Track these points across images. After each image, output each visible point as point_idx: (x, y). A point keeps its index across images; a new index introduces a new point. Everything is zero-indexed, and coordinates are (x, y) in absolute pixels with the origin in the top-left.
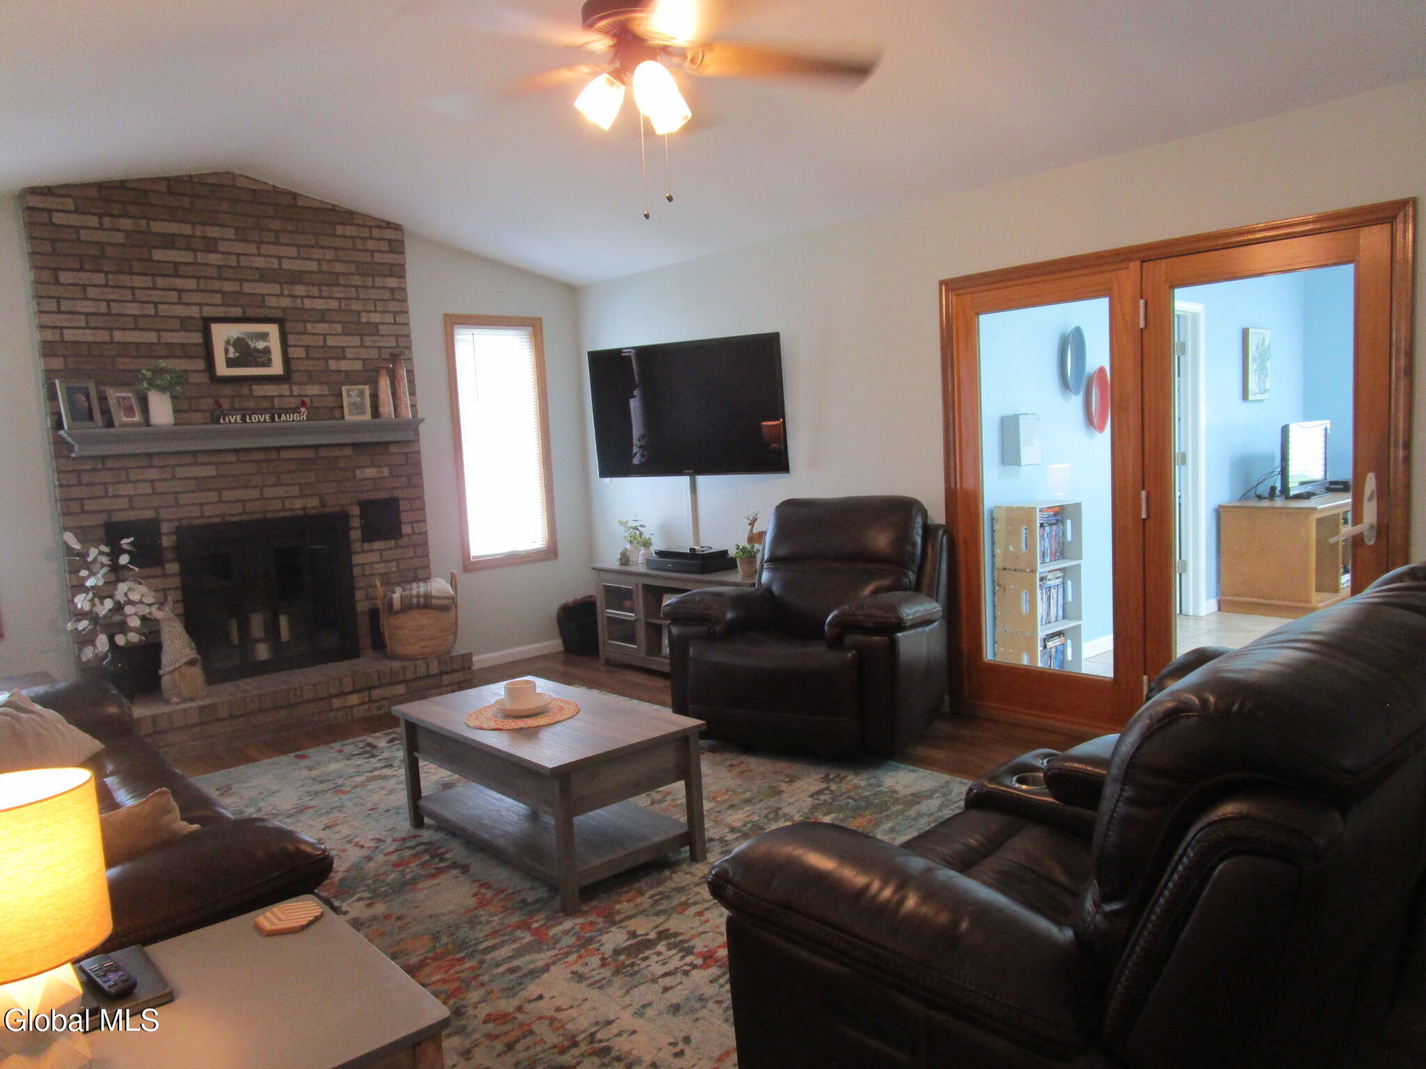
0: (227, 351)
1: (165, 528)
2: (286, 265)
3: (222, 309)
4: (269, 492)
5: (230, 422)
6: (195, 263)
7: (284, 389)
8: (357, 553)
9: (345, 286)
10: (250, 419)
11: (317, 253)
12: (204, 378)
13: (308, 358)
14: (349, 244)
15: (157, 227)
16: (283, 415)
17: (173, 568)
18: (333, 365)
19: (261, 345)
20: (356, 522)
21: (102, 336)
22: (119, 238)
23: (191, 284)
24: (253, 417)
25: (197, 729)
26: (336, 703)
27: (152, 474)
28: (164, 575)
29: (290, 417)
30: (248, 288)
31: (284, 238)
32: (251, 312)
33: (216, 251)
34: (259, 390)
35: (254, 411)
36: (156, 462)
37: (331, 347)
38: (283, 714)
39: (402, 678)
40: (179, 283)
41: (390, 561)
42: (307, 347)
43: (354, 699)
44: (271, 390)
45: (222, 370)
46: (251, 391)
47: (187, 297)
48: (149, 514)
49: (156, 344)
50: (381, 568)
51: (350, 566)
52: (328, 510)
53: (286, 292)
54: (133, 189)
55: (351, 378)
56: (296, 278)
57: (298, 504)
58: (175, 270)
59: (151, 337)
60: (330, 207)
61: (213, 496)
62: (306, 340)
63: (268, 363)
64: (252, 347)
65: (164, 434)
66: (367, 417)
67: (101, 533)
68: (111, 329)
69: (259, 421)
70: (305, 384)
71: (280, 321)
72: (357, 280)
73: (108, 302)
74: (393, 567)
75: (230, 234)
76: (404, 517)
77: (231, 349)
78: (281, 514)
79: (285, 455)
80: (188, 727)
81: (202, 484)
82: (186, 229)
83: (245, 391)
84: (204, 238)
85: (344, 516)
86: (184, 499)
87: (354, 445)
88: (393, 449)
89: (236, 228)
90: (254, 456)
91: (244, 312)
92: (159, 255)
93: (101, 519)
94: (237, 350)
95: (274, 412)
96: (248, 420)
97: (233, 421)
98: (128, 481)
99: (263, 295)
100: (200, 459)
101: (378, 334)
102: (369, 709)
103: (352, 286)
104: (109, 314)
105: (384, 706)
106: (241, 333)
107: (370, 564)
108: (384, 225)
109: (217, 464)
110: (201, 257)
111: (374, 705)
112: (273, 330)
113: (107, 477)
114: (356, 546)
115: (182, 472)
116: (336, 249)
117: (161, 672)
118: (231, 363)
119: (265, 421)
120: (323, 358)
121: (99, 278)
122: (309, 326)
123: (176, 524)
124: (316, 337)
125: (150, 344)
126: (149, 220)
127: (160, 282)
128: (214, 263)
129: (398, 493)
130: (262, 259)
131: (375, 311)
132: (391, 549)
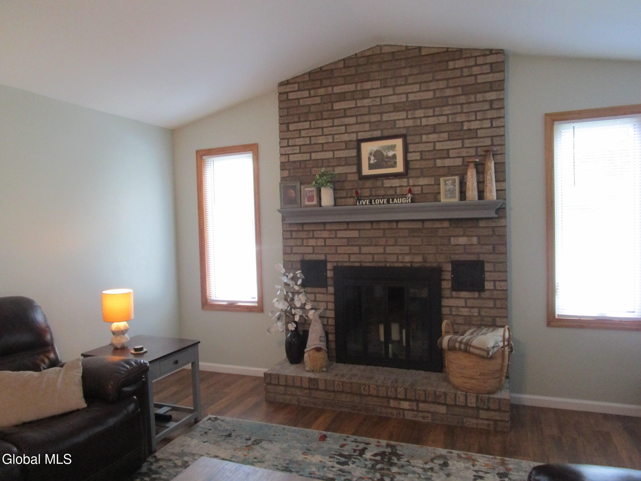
0: (369, 159)
1: (329, 266)
2: (412, 97)
3: (370, 133)
4: (389, 250)
6: (357, 107)
7: (404, 182)
8: (447, 298)
9: (453, 105)
10: (375, 202)
11: (433, 86)
12: (356, 177)
13: (421, 159)
14: (458, 73)
15: (337, 90)
16: (395, 199)
17: (331, 289)
18: (439, 163)
19: (390, 154)
20: (448, 276)
21: (306, 157)
22: (318, 100)
23: (353, 120)
24: (376, 201)
25: (307, 391)
26: (393, 403)
27: (325, 234)
28: (327, 293)
29: (400, 201)
30: (385, 117)
31: (410, 80)
32: (386, 133)
33: (368, 97)
34: (388, 183)
35: (378, 196)
36: (328, 227)
37: (438, 150)
38: (357, 399)
39: (443, 402)
40: (347, 121)
41: (473, 307)
42: (421, 152)
43: (405, 405)
44: (396, 182)
45: (366, 171)
46: (383, 184)
47: (350, 129)
48: (322, 257)
49: (332, 159)
50: (465, 312)
51: (440, 307)
52: (428, 265)
53: (410, 117)
54: (327, 70)
55: (450, 171)
56: (418, 105)
57: (408, 259)
58: (345, 113)
59: (329, 155)
60: (445, 50)
61: (356, 249)
62: (422, 147)
63: (394, 165)
64: (385, 155)
65: (327, 212)
66: (456, 200)
67: (299, 266)
68: (310, 153)
69: (380, 203)
70: (418, 177)
71: (404, 136)
72: (462, 99)
73: (310, 137)
74: (475, 312)
75: (377, 84)
76: (487, 275)
77: (372, 158)
78: (396, 265)
79: (401, 225)
80: (301, 388)
81: (350, 241)
82: (352, 87)
83: (379, 183)
84: (362, 90)
85: (438, 271)
86: (341, 250)
87: (450, 220)
88: (482, 224)
89: (381, 80)
90: (383, 226)
91: (382, 133)
92: (337, 106)
93: (299, 258)
94: (375, 159)
95: (389, 198)
96: (373, 203)
97: (364, 203)
98: (313, 238)
99: (395, 120)
100: (351, 227)
101: (477, 137)
102: (416, 416)
103: (457, 104)
104: (310, 144)
105: (427, 417)
106: (380, 147)
107: (457, 307)
108: (488, 53)
109: (359, 230)
110: (360, 103)
111: (421, 414)
112: (399, 143)
113: (303, 235)
114: (447, 293)
115: (340, 234)
116: (448, 79)
118: (371, 167)
119: (383, 203)
120: (433, 159)
121: (307, 125)
122: (424, 137)
123: (335, 264)
124: (428, 144)
125: (328, 159)
126: (333, 86)
127: (336, 122)
128: (367, 105)
129: (482, 258)
130: (395, 97)
131: (476, 120)
132: (474, 298)
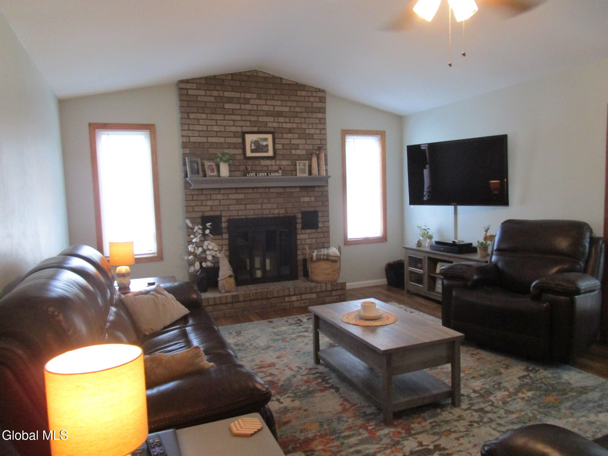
0: (251, 146)
1: (224, 219)
2: (277, 109)
3: (250, 128)
4: (264, 206)
5: (251, 176)
6: (241, 109)
7: (273, 162)
8: (300, 234)
9: (300, 117)
10: (259, 175)
11: (289, 104)
12: (242, 157)
13: (283, 149)
14: (302, 99)
15: (227, 94)
16: (272, 173)
17: (226, 236)
18: (293, 152)
19: (265, 143)
20: (299, 221)
21: (204, 140)
22: (213, 99)
23: (239, 118)
24: (260, 174)
25: (231, 305)
26: (287, 299)
27: (220, 197)
28: (222, 239)
29: (275, 174)
30: (261, 119)
31: (276, 97)
32: (261, 129)
33: (248, 104)
34: (263, 163)
35: (261, 171)
36: (222, 192)
37: (293, 144)
38: (265, 302)
39: (315, 291)
40: (234, 117)
41: (313, 238)
42: (283, 144)
43: (294, 298)
44: (268, 162)
45: (249, 154)
46: (260, 163)
47: (237, 123)
48: (218, 213)
49: (224, 143)
50: (309, 241)
51: (296, 239)
52: (288, 215)
53: (276, 121)
54: (219, 79)
55: (300, 158)
56: (279, 114)
57: (276, 211)
58: (233, 112)
59: (222, 140)
60: (295, 83)
61: (242, 207)
62: (283, 141)
63: (267, 151)
64: (261, 144)
65: (225, 181)
66: (306, 175)
67: (199, 220)
68: (207, 137)
69: (262, 176)
70: (281, 160)
71: (272, 133)
72: (305, 115)
73: (207, 126)
74: (314, 241)
75: (255, 96)
76: (320, 219)
77: (253, 145)
78: (269, 216)
79: (271, 190)
80: (227, 303)
81: (238, 202)
82: (237, 95)
83: (257, 162)
84: (244, 98)
85: (295, 218)
86: (231, 208)
87: (301, 187)
88: (317, 189)
89: (257, 94)
90: (260, 191)
91: (258, 129)
92: (227, 106)
93: (200, 215)
94: (255, 146)
95: (268, 172)
96: (258, 175)
97: (252, 175)
98: (211, 199)
99: (266, 122)
100: (239, 191)
101: (313, 139)
102: (300, 303)
103: (302, 117)
104: (207, 131)
105: (307, 302)
106: (257, 138)
107: (305, 239)
108: (318, 90)
109: (245, 194)
110: (243, 107)
111: (303, 302)
112: (270, 137)
113: (202, 197)
114: (299, 231)
115: (231, 196)
116: (297, 101)
117: (219, 279)
118: (252, 151)
119: (264, 176)
120: (290, 149)
121: (204, 116)
122: (284, 135)
123: (228, 218)
124: (287, 140)
125: (221, 143)
126: (224, 91)
127: (227, 117)
128: (248, 109)
129: (317, 209)
130: (267, 107)
131: (312, 128)
132: (314, 233)
